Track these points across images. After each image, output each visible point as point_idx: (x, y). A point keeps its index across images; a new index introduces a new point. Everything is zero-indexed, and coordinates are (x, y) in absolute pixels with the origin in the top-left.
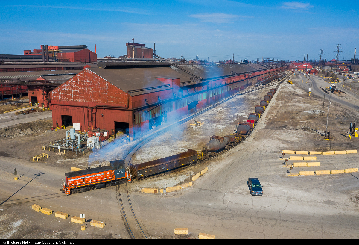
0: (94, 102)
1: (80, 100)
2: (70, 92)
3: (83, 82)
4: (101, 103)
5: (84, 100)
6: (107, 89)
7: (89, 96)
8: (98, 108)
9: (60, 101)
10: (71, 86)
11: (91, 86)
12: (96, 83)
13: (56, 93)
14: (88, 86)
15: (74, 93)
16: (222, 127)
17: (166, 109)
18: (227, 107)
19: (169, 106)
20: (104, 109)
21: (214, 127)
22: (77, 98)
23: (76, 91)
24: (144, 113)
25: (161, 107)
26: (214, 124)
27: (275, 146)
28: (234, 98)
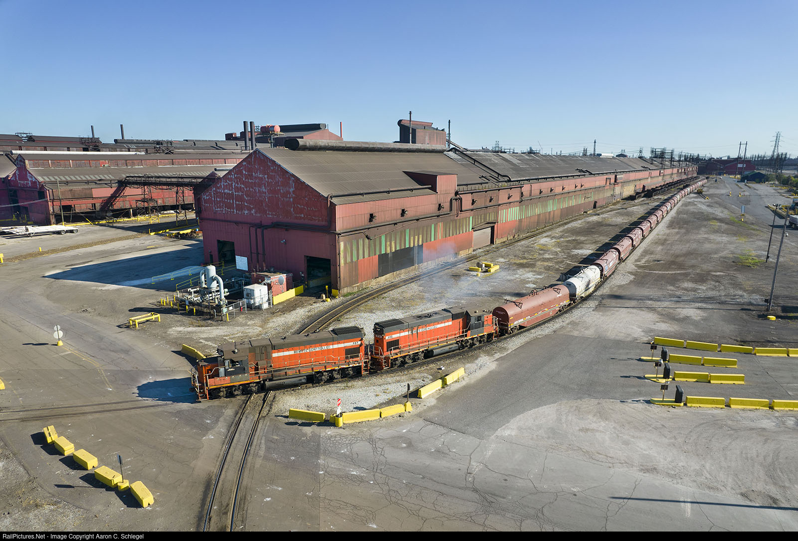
0: (270, 217)
1: (246, 212)
2: (230, 196)
3: (251, 176)
4: (282, 219)
5: (253, 211)
6: (292, 190)
7: (262, 205)
8: (276, 225)
9: (215, 213)
10: (232, 185)
11: (265, 184)
12: (272, 177)
13: (208, 198)
14: (260, 186)
15: (238, 198)
16: (534, 276)
17: (421, 236)
18: (561, 237)
19: (429, 230)
20: (287, 230)
21: (517, 276)
22: (240, 208)
23: (240, 194)
24: (367, 241)
25: (408, 231)
26: (519, 271)
27: (640, 327)
28: (580, 222)
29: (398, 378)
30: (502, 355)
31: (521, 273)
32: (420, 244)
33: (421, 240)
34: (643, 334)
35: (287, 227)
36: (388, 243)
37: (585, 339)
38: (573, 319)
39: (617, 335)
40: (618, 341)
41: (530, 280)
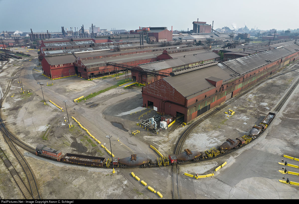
0: (166, 98)
1: (158, 95)
2: (153, 89)
3: (160, 85)
4: (170, 100)
5: (160, 95)
6: (173, 92)
7: (163, 94)
8: (168, 101)
9: (148, 93)
10: (154, 86)
11: (165, 89)
12: (167, 87)
14: (163, 89)
15: (155, 90)
16: (247, 118)
17: (210, 102)
18: (257, 93)
19: (212, 100)
20: (171, 103)
21: (241, 118)
22: (156, 93)
23: (156, 89)
24: (195, 108)
25: (206, 101)
26: (241, 115)
27: (280, 148)
28: (264, 83)
29: (209, 163)
30: (237, 157)
31: (242, 116)
32: (210, 104)
33: (210, 103)
34: (280, 152)
35: (171, 102)
36: (201, 106)
37: (261, 151)
38: (258, 142)
39: (272, 151)
40: (272, 154)
41: (245, 120)
